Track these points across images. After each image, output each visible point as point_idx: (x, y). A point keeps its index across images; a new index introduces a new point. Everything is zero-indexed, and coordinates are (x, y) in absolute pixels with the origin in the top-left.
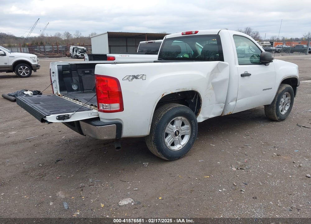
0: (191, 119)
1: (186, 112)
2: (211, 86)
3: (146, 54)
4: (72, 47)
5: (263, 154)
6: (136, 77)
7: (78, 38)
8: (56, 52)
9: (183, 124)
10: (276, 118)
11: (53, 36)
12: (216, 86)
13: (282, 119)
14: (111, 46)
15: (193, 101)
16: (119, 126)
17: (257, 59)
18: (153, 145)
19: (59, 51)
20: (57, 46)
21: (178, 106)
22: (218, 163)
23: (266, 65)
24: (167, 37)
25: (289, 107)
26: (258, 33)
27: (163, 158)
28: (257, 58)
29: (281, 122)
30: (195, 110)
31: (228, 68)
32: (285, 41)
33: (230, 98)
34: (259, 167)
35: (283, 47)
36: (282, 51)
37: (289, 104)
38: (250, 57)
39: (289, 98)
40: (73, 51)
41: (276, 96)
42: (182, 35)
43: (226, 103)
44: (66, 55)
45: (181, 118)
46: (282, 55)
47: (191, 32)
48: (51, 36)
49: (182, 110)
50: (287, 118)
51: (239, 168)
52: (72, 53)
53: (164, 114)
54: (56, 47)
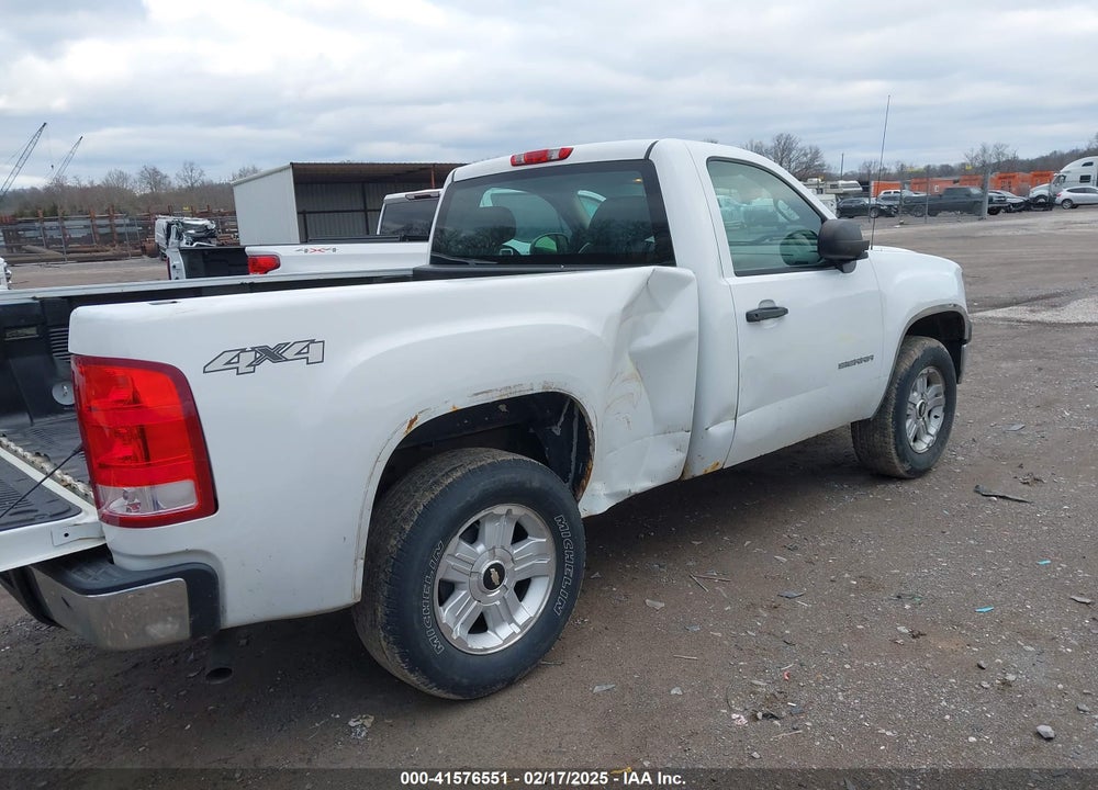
0: (552, 510)
1: (528, 485)
2: (628, 367)
3: (403, 239)
4: (161, 222)
5: (854, 632)
6: (273, 354)
7: (191, 188)
8: (108, 239)
9: (520, 535)
10: (896, 467)
11: (97, 182)
12: (649, 365)
13: (918, 472)
14: (310, 213)
15: (558, 433)
16: (202, 583)
17: (809, 249)
18: (384, 644)
19: (116, 237)
20: (110, 218)
21: (489, 461)
22: (674, 692)
23: (842, 271)
24: (459, 174)
25: (940, 421)
26: (817, 152)
27: (435, 692)
28: (807, 241)
29: (917, 482)
30: (573, 468)
31: (692, 289)
32: (906, 176)
33: (711, 408)
34: (841, 698)
35: (901, 198)
36: (900, 210)
37: (939, 412)
38: (780, 241)
39: (939, 386)
40: (168, 236)
41: (891, 383)
42: (514, 164)
43: (696, 429)
44: (143, 248)
45: (509, 512)
46: (901, 224)
47: (546, 151)
48: (92, 182)
49: (507, 477)
50: (936, 464)
51: (760, 715)
52: (164, 242)
53: (425, 502)
54: (106, 222)
